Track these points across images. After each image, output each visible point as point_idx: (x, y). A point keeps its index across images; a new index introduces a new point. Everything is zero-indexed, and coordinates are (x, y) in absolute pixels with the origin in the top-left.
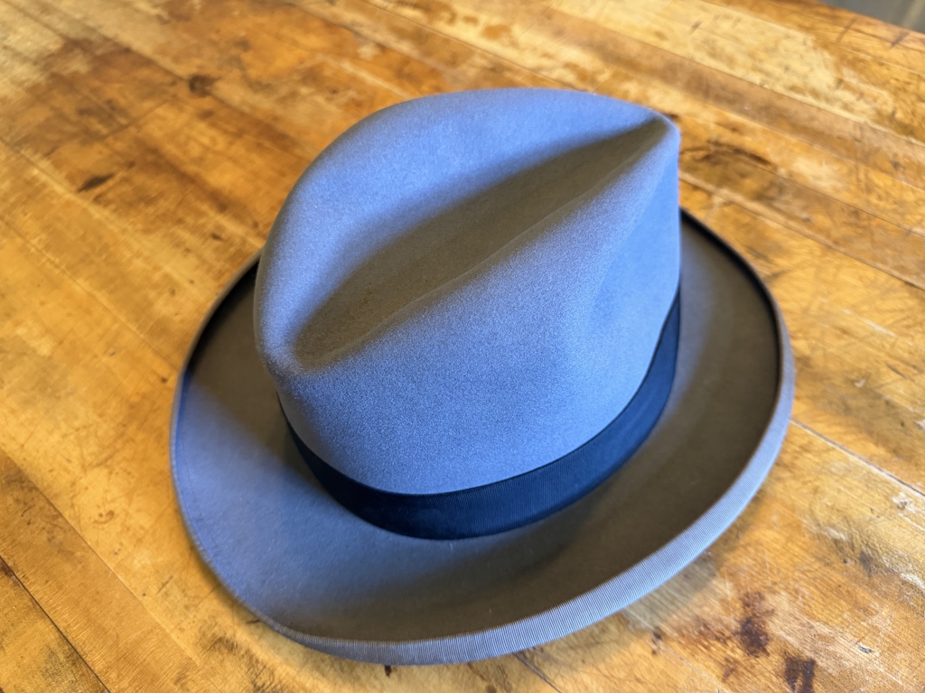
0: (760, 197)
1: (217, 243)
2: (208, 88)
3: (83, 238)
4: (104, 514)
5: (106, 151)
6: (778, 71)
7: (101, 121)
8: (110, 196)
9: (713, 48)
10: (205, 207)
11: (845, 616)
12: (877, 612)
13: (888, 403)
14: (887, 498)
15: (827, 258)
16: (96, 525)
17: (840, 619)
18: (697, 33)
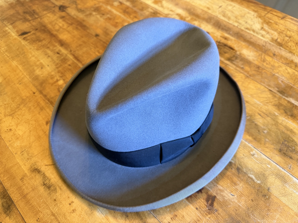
0: (229, 59)
1: (58, 55)
2: (64, 9)
3: (18, 49)
4: (8, 129)
5: (30, 25)
6: (243, 23)
7: (30, 16)
8: (28, 38)
9: (224, 14)
10: (57, 44)
11: (228, 184)
12: (238, 184)
13: (256, 124)
14: (249, 152)
15: (246, 80)
16: (5, 132)
17: (226, 185)
18: (220, 9)
